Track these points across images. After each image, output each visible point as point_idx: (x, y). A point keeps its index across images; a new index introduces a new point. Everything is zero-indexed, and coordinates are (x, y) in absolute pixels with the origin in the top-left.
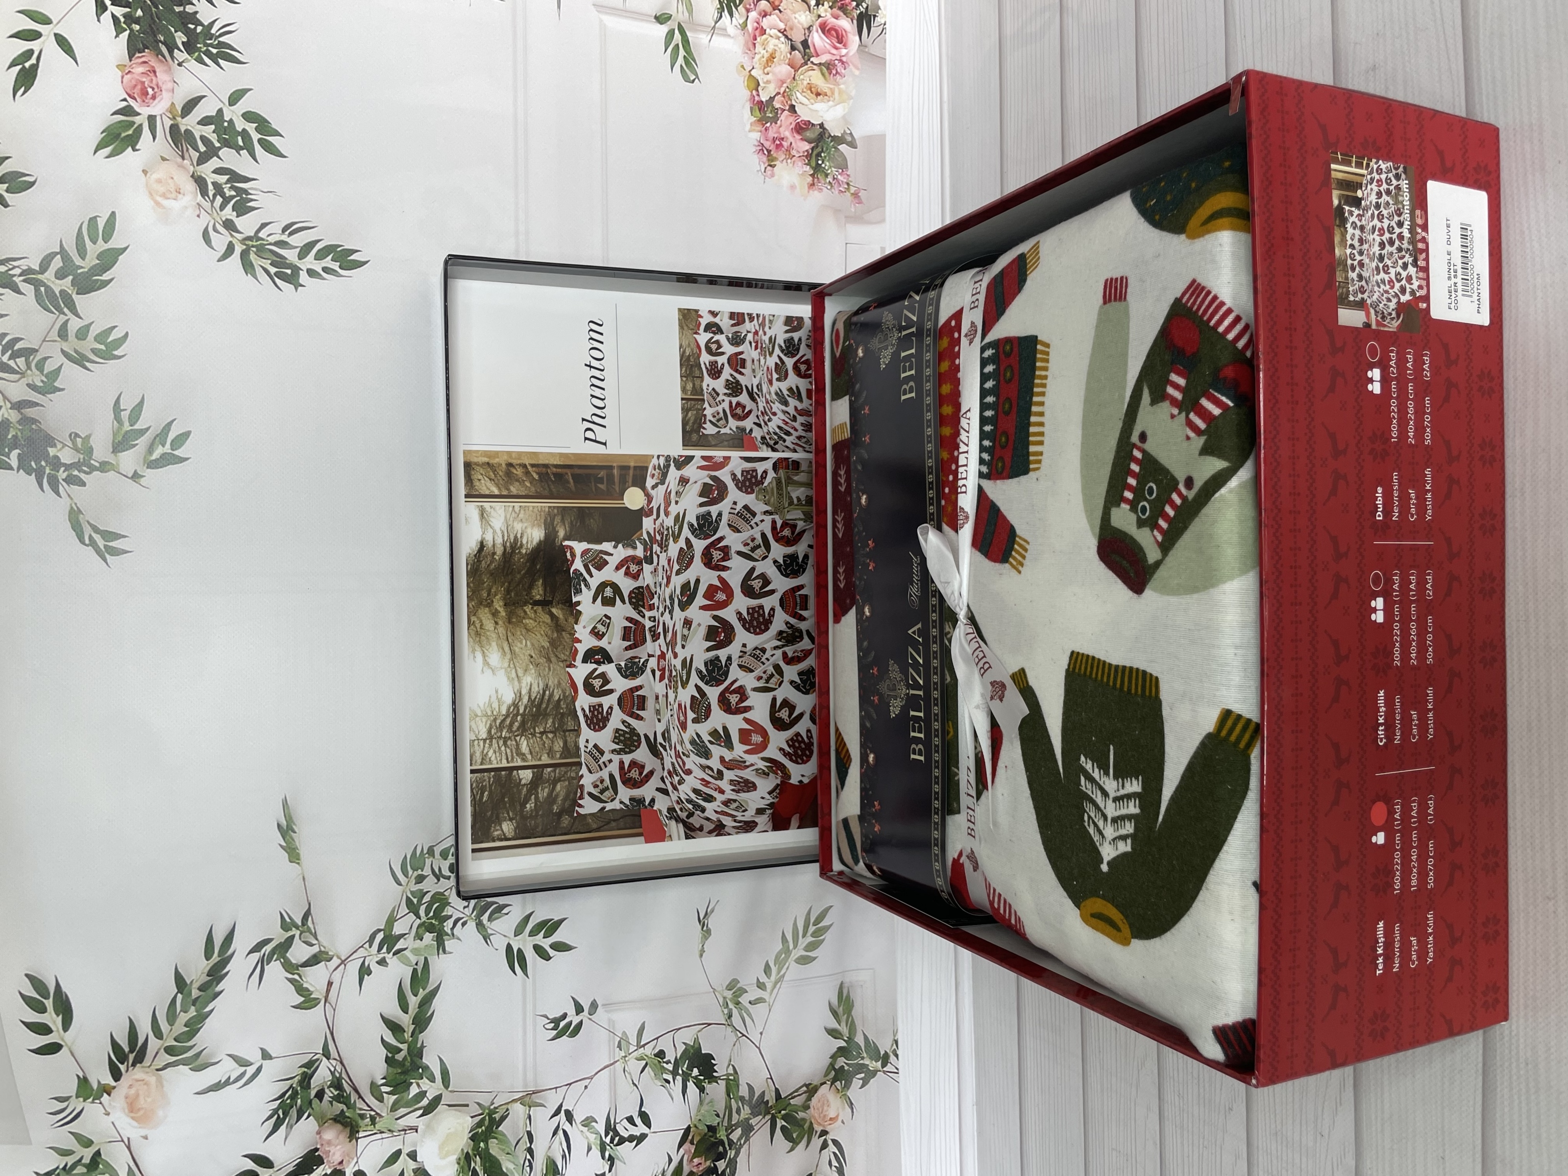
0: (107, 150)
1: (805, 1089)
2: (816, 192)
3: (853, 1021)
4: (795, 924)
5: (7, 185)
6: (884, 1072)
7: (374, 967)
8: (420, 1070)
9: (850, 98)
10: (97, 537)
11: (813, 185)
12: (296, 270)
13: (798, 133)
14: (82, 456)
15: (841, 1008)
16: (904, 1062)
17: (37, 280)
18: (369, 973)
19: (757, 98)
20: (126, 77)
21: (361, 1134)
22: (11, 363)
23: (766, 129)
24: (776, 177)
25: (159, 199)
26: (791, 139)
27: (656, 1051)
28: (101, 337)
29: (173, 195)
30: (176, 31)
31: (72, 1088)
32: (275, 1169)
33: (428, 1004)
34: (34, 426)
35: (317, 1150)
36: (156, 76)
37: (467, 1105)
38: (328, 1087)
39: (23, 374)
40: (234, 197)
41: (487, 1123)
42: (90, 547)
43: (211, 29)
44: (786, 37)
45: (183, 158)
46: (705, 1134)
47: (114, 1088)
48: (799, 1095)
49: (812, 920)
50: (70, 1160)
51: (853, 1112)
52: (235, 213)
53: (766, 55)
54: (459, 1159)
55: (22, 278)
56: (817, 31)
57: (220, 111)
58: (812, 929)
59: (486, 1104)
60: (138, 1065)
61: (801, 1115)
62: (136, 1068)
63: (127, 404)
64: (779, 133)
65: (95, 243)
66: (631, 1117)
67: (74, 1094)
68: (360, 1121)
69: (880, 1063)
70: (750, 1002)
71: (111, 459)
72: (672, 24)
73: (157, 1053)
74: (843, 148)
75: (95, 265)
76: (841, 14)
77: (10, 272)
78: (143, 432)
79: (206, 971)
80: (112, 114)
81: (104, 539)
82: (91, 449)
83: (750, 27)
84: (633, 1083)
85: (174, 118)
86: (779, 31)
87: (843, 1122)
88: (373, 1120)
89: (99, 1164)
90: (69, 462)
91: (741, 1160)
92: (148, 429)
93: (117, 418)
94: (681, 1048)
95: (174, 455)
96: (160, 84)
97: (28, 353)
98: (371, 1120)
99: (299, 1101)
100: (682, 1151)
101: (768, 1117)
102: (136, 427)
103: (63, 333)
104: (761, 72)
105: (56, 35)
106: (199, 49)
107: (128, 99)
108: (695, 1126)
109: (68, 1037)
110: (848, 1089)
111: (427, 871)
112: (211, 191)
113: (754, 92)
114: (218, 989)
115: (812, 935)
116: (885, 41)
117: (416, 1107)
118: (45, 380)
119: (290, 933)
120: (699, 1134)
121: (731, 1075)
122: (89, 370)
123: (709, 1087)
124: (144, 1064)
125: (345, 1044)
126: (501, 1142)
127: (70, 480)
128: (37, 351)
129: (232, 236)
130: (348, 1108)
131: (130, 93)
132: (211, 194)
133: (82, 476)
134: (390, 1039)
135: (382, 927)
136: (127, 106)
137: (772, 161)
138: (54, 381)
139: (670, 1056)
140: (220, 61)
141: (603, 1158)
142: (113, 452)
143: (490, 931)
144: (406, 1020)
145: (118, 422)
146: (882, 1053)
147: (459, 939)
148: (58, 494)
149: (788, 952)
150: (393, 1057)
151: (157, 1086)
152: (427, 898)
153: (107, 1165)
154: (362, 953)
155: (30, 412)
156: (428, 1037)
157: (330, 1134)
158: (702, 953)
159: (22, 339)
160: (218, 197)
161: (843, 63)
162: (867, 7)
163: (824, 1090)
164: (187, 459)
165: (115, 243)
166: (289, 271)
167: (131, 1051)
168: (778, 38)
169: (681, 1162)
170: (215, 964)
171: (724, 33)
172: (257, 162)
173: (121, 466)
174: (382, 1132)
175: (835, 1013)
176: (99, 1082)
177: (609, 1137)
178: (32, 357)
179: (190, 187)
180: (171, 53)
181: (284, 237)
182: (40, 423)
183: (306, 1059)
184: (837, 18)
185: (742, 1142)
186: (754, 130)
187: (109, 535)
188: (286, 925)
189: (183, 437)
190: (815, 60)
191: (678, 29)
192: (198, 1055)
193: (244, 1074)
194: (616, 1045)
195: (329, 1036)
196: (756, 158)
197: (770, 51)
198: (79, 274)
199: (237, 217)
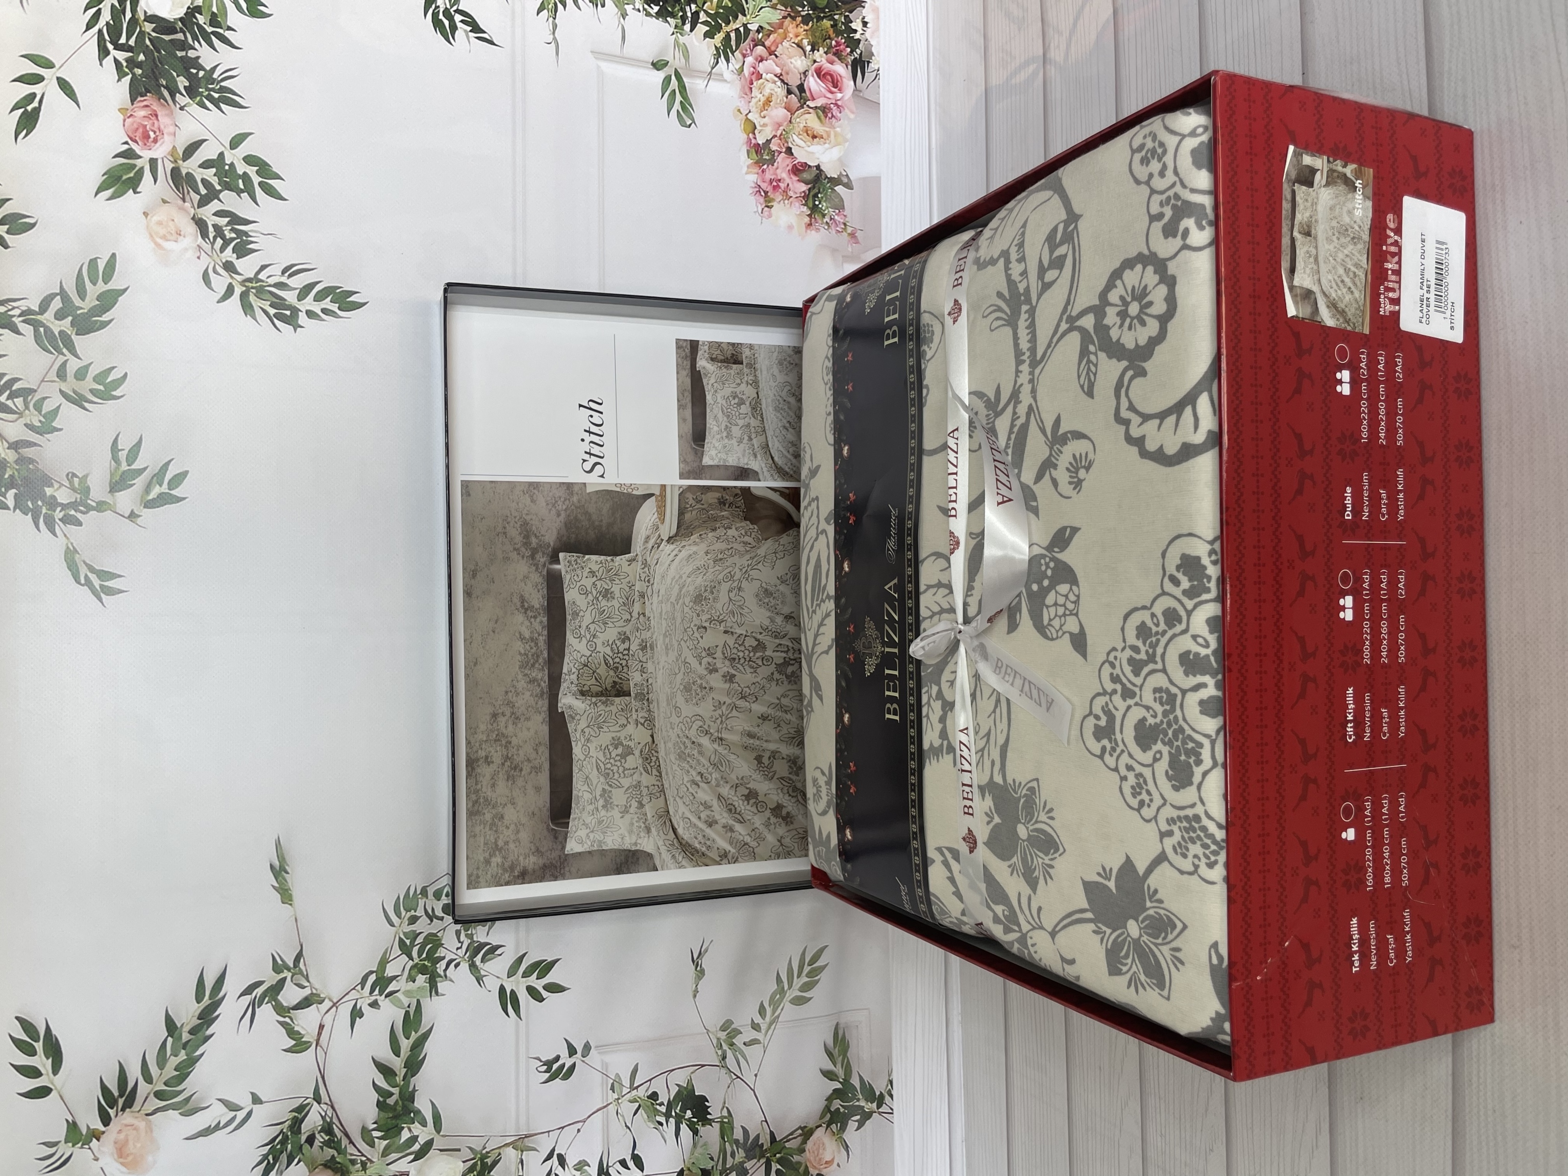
0: (109, 192)
2: (813, 232)
3: (848, 1063)
4: (790, 964)
5: (7, 227)
6: (880, 1113)
7: (366, 1009)
8: (412, 1115)
9: (846, 141)
10: (93, 577)
11: (810, 225)
12: (295, 311)
13: (795, 174)
14: (79, 496)
15: (837, 1050)
16: (900, 1102)
17: (36, 321)
18: (361, 1015)
19: (753, 141)
20: (127, 120)
22: (9, 403)
23: (763, 171)
24: (773, 218)
25: (159, 241)
26: (788, 181)
27: (650, 1092)
28: (100, 378)
29: (173, 238)
30: (178, 76)
31: (60, 1133)
33: (420, 1048)
34: (31, 466)
36: (158, 120)
37: (459, 1150)
38: (319, 1132)
39: (21, 415)
40: (234, 239)
41: (478, 1168)
42: (86, 587)
43: (213, 73)
44: (782, 81)
45: (184, 200)
47: (103, 1133)
48: (794, 1138)
49: (807, 960)
51: (848, 1154)
52: (235, 255)
53: (763, 99)
55: (21, 319)
56: (813, 76)
57: (221, 155)
58: (807, 969)
59: (479, 1149)
60: (128, 1110)
61: (796, 1158)
62: (125, 1114)
63: (125, 444)
64: (776, 175)
65: (94, 284)
66: (624, 1160)
67: (63, 1139)
68: (351, 1167)
69: (875, 1105)
70: (744, 1044)
71: (108, 499)
72: (669, 70)
73: (147, 1098)
74: (839, 189)
75: (95, 306)
76: (836, 59)
77: (10, 313)
78: (140, 472)
79: (197, 1014)
80: (114, 157)
81: (99, 578)
82: (88, 488)
84: (626, 1126)
85: (176, 161)
86: (776, 75)
87: (838, 1165)
88: (364, 1165)
90: (65, 502)
92: (145, 469)
93: (115, 458)
94: (674, 1090)
95: (171, 495)
96: (162, 127)
97: (26, 393)
98: (362, 1166)
99: (289, 1146)
101: (763, 1160)
102: (133, 467)
103: (61, 374)
104: (757, 116)
105: (58, 78)
106: (201, 94)
107: (130, 142)
108: (689, 1169)
109: (57, 1082)
110: (844, 1131)
111: (420, 912)
112: (212, 233)
113: (751, 136)
114: (209, 1032)
115: (807, 976)
116: (879, 87)
117: (408, 1151)
118: (43, 420)
119: (282, 976)
121: (725, 1117)
122: (87, 410)
123: (702, 1130)
124: (133, 1109)
125: (336, 1089)
127: (66, 520)
128: (35, 391)
129: (232, 277)
130: (339, 1154)
131: (132, 136)
132: (211, 236)
133: (79, 516)
134: (382, 1083)
135: (375, 969)
136: (129, 149)
137: (769, 202)
138: (52, 421)
139: (664, 1098)
140: (221, 105)
142: (110, 491)
143: (483, 973)
144: (397, 1064)
145: (116, 462)
146: (878, 1093)
147: (451, 980)
148: (55, 535)
149: (782, 992)
150: (385, 1101)
151: (146, 1132)
152: (420, 940)
154: (354, 995)
155: (28, 452)
156: (420, 1081)
158: (696, 992)
159: (20, 379)
160: (219, 239)
161: (838, 106)
162: (861, 53)
163: (819, 1133)
164: (184, 499)
165: (115, 284)
166: (288, 313)
167: (121, 1096)
168: (775, 82)
170: (206, 1007)
171: (721, 78)
172: (257, 204)
173: (118, 505)
175: (830, 1055)
176: (88, 1127)
178: (30, 398)
179: (191, 229)
180: (173, 97)
181: (284, 279)
182: (37, 463)
183: (296, 1103)
184: (832, 63)
186: (751, 172)
187: (105, 575)
188: (277, 968)
189: (181, 477)
190: (811, 104)
191: (675, 75)
192: (188, 1100)
193: (233, 1119)
194: (610, 1086)
195: (320, 1080)
196: (753, 199)
197: (766, 94)
198: (79, 315)
199: (237, 258)
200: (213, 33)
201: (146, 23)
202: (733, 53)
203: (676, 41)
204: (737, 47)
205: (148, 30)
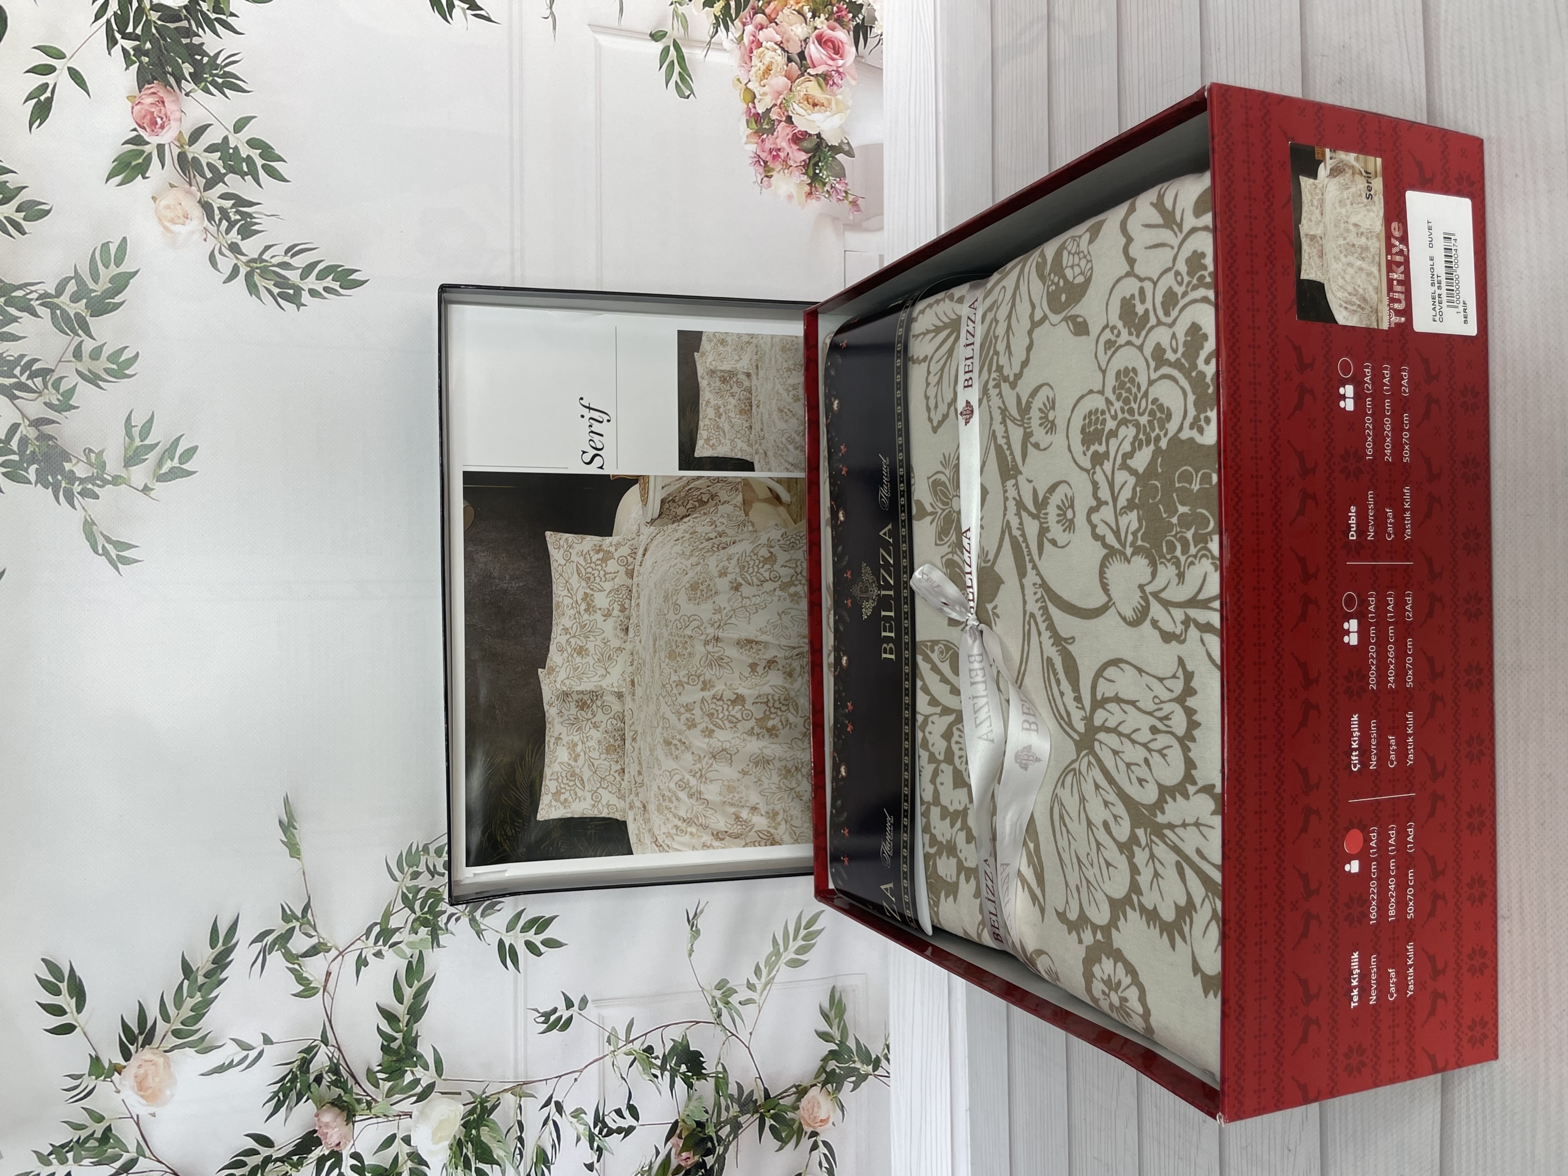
0: (119, 179)
1: (794, 1089)
2: (814, 201)
3: (845, 1025)
4: (786, 927)
5: (24, 214)
6: (875, 1076)
7: (371, 959)
8: (415, 1059)
9: (847, 108)
10: (109, 547)
11: (810, 193)
12: (298, 290)
13: (795, 143)
14: (95, 471)
15: (833, 1012)
16: (895, 1066)
17: (53, 304)
18: (366, 964)
19: (753, 111)
20: (136, 107)
21: (358, 1118)
22: (29, 383)
23: (763, 141)
24: (773, 187)
25: (168, 224)
26: (788, 150)
27: (645, 1046)
28: (114, 357)
29: (181, 221)
30: (183, 63)
31: (84, 1067)
32: (276, 1149)
33: (422, 996)
34: (50, 443)
35: (315, 1131)
36: (164, 106)
37: (460, 1094)
38: (327, 1072)
39: (40, 393)
40: (239, 221)
41: (478, 1111)
42: (103, 557)
43: (216, 59)
44: (783, 49)
45: (191, 185)
46: (694, 1130)
47: (125, 1067)
48: (788, 1096)
49: (803, 924)
50: (84, 1134)
51: (843, 1114)
52: (239, 237)
53: (763, 68)
54: (452, 1145)
55: (38, 302)
56: (814, 43)
57: (226, 139)
58: (803, 933)
59: (478, 1093)
60: (147, 1046)
61: (790, 1115)
62: (145, 1050)
63: (138, 421)
64: (776, 144)
65: (107, 268)
66: (620, 1109)
67: (87, 1072)
68: (356, 1106)
69: (870, 1068)
70: (740, 1003)
71: (123, 473)
72: (667, 41)
73: (165, 1036)
74: (840, 157)
75: (108, 289)
76: (838, 25)
77: (28, 297)
78: (153, 447)
79: (211, 959)
80: (123, 144)
81: (116, 549)
82: (104, 465)
83: (746, 40)
84: (622, 1077)
85: (182, 146)
86: (776, 43)
87: (833, 1124)
88: (369, 1104)
89: (110, 1138)
90: (83, 476)
91: (730, 1156)
92: (157, 444)
93: (129, 434)
94: (669, 1045)
95: (182, 469)
96: (169, 113)
97: (45, 373)
98: (367, 1105)
99: (298, 1084)
100: (669, 1144)
101: (757, 1116)
102: (147, 442)
103: (78, 354)
104: (758, 84)
105: (69, 68)
106: (205, 80)
107: (138, 129)
108: (683, 1121)
109: (81, 1019)
110: (839, 1091)
111: (422, 868)
112: (217, 216)
113: (751, 105)
114: (223, 976)
115: (803, 939)
116: (882, 52)
117: (411, 1093)
118: (61, 398)
119: (291, 925)
120: (688, 1129)
121: (720, 1073)
122: (102, 388)
123: (697, 1084)
124: (152, 1046)
125: (342, 1031)
126: (491, 1129)
127: (84, 493)
128: (53, 371)
129: (237, 258)
130: (345, 1093)
131: (141, 123)
132: (217, 218)
133: (96, 489)
134: (386, 1028)
135: (379, 921)
136: (137, 136)
137: (769, 172)
138: (69, 399)
139: (659, 1052)
140: (225, 90)
141: (592, 1148)
142: (124, 466)
143: (482, 927)
144: (401, 1010)
145: (129, 438)
146: (874, 1057)
147: (452, 933)
148: (73, 506)
149: (777, 954)
150: (388, 1045)
151: (164, 1068)
152: (422, 894)
153: (118, 1140)
154: (359, 945)
155: (47, 429)
156: (422, 1027)
157: (328, 1117)
158: (691, 951)
159: (39, 360)
160: (224, 221)
161: (839, 73)
162: (863, 19)
163: (814, 1092)
164: (194, 472)
165: (127, 267)
166: (291, 292)
167: (141, 1033)
168: (775, 50)
169: (668, 1155)
170: (220, 953)
171: (720, 47)
172: (261, 186)
173: (133, 479)
174: (377, 1117)
175: (826, 1016)
176: (110, 1061)
177: (598, 1128)
178: (48, 377)
179: (198, 212)
180: (179, 83)
181: (287, 259)
182: (56, 439)
183: (305, 1045)
184: (833, 30)
185: (731, 1139)
186: (750, 142)
187: (121, 546)
188: (287, 917)
189: (190, 452)
190: (811, 71)
191: (674, 46)
192: (203, 1038)
193: (246, 1057)
194: (606, 1039)
195: (327, 1024)
196: (752, 170)
197: (766, 63)
198: (93, 298)
199: (242, 240)
200: (216, 19)
201: (151, 12)
202: (732, 22)
203: (675, 13)
204: (737, 15)
205: (154, 19)
